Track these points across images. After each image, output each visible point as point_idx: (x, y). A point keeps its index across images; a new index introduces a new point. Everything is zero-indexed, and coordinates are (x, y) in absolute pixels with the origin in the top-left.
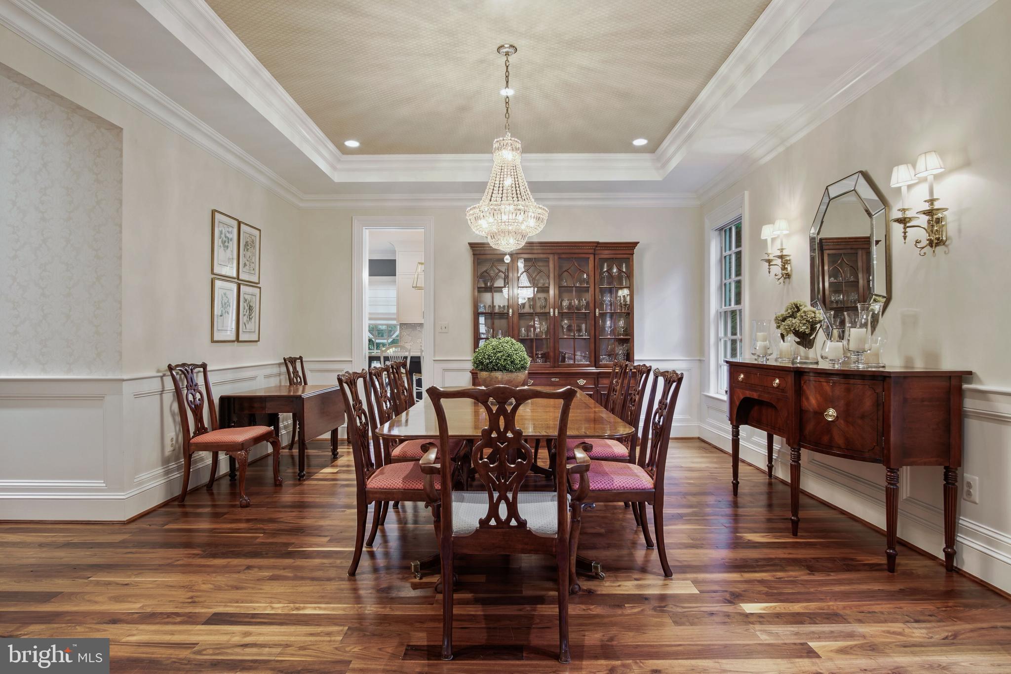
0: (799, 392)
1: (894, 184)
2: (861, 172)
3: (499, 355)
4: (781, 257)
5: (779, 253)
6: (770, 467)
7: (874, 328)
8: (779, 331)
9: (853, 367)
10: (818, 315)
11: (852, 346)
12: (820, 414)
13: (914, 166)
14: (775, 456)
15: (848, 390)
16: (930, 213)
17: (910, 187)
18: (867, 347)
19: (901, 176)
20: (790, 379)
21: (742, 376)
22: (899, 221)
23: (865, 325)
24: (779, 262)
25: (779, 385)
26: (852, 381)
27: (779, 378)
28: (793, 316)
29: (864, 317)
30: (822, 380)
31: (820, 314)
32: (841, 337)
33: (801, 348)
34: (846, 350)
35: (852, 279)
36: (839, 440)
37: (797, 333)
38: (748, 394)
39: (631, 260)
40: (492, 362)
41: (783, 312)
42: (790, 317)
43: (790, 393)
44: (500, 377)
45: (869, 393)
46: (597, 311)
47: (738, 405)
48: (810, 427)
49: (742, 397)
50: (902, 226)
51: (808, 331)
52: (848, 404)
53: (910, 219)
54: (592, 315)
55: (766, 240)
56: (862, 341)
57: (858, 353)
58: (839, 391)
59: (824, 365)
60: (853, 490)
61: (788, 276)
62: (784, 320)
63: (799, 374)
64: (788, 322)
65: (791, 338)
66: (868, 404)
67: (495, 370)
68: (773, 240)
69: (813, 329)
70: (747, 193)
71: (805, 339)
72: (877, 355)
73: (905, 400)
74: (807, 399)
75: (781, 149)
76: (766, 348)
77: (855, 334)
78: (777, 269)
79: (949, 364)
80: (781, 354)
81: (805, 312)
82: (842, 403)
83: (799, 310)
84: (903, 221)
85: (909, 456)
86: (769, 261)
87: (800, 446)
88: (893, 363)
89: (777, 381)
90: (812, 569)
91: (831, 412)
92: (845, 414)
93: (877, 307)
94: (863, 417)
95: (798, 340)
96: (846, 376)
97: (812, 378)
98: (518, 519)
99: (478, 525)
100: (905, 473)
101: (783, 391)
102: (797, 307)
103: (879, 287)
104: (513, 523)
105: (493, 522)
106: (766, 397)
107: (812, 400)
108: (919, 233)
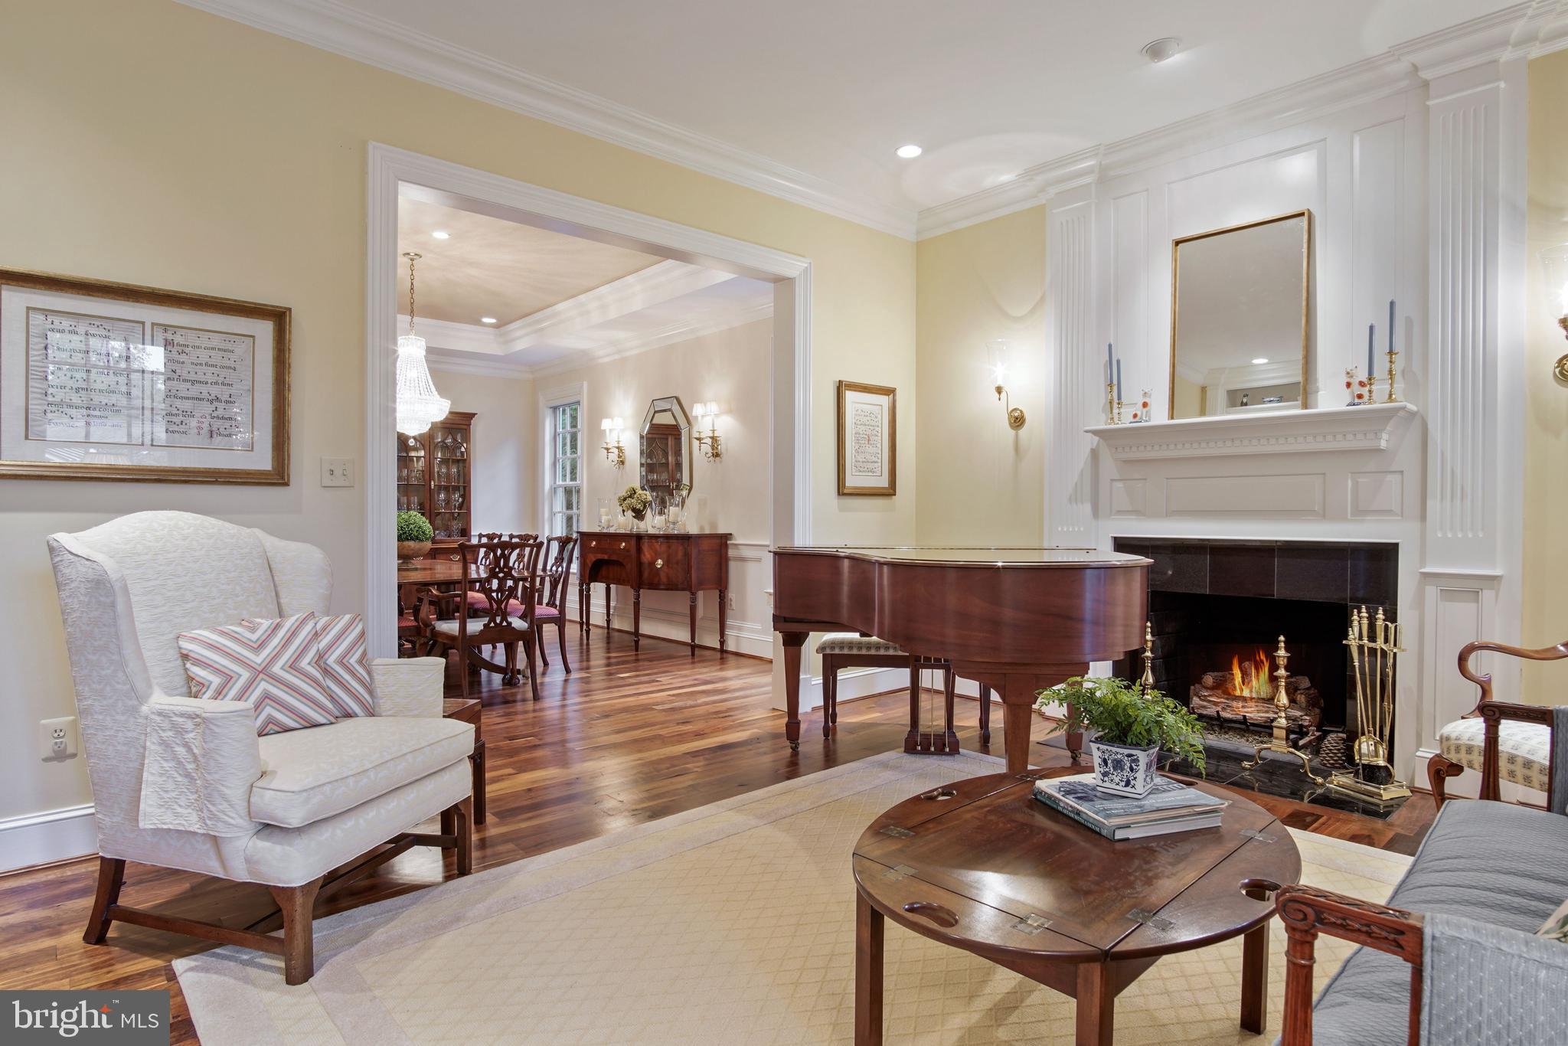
0: (639, 550)
1: (694, 414)
2: (676, 397)
3: (412, 526)
4: (618, 448)
5: (617, 445)
6: (608, 621)
7: (683, 506)
8: (621, 509)
9: (670, 532)
10: (648, 497)
11: (671, 519)
12: (652, 564)
13: (705, 405)
14: (612, 611)
15: (669, 547)
16: (712, 438)
17: (703, 416)
18: (679, 519)
19: (697, 410)
20: (633, 542)
21: (594, 543)
22: (697, 439)
23: (677, 505)
24: (616, 451)
25: (625, 547)
26: (671, 541)
27: (625, 542)
28: (630, 497)
29: (678, 499)
30: (653, 541)
31: (648, 495)
32: (661, 513)
33: (636, 521)
34: (667, 522)
35: (664, 461)
36: (664, 579)
37: (634, 510)
38: (600, 556)
39: (468, 431)
40: (405, 533)
41: (623, 494)
42: (629, 497)
43: (633, 551)
44: (413, 546)
45: (681, 548)
46: (432, 483)
47: (590, 566)
48: (646, 574)
49: (594, 559)
50: (698, 442)
51: (642, 508)
52: (669, 556)
53: (703, 439)
54: (427, 487)
55: (605, 430)
56: (677, 515)
57: (674, 523)
58: (664, 548)
59: (651, 531)
60: (670, 622)
61: (623, 462)
62: (625, 500)
63: (639, 538)
64: (628, 501)
65: (630, 514)
66: (680, 554)
67: (408, 539)
68: (611, 430)
69: (645, 507)
70: (585, 384)
71: (639, 514)
72: (685, 525)
73: (699, 551)
74: (645, 555)
75: (617, 357)
76: (609, 521)
77: (673, 510)
78: (614, 456)
79: (721, 530)
80: (619, 526)
81: (640, 494)
82: (665, 556)
83: (635, 493)
84: (699, 439)
85: (701, 585)
86: (607, 449)
87: (640, 588)
88: (693, 530)
89: (624, 544)
90: (650, 661)
91: (660, 561)
92: (667, 563)
93: (684, 493)
94: (677, 563)
95: (634, 515)
96: (668, 538)
97: (647, 541)
98: (507, 622)
99: (482, 628)
100: (700, 594)
101: (628, 551)
102: (634, 491)
103: (686, 480)
104: (505, 624)
105: (492, 625)
106: (614, 558)
107: (647, 556)
108: (707, 448)
